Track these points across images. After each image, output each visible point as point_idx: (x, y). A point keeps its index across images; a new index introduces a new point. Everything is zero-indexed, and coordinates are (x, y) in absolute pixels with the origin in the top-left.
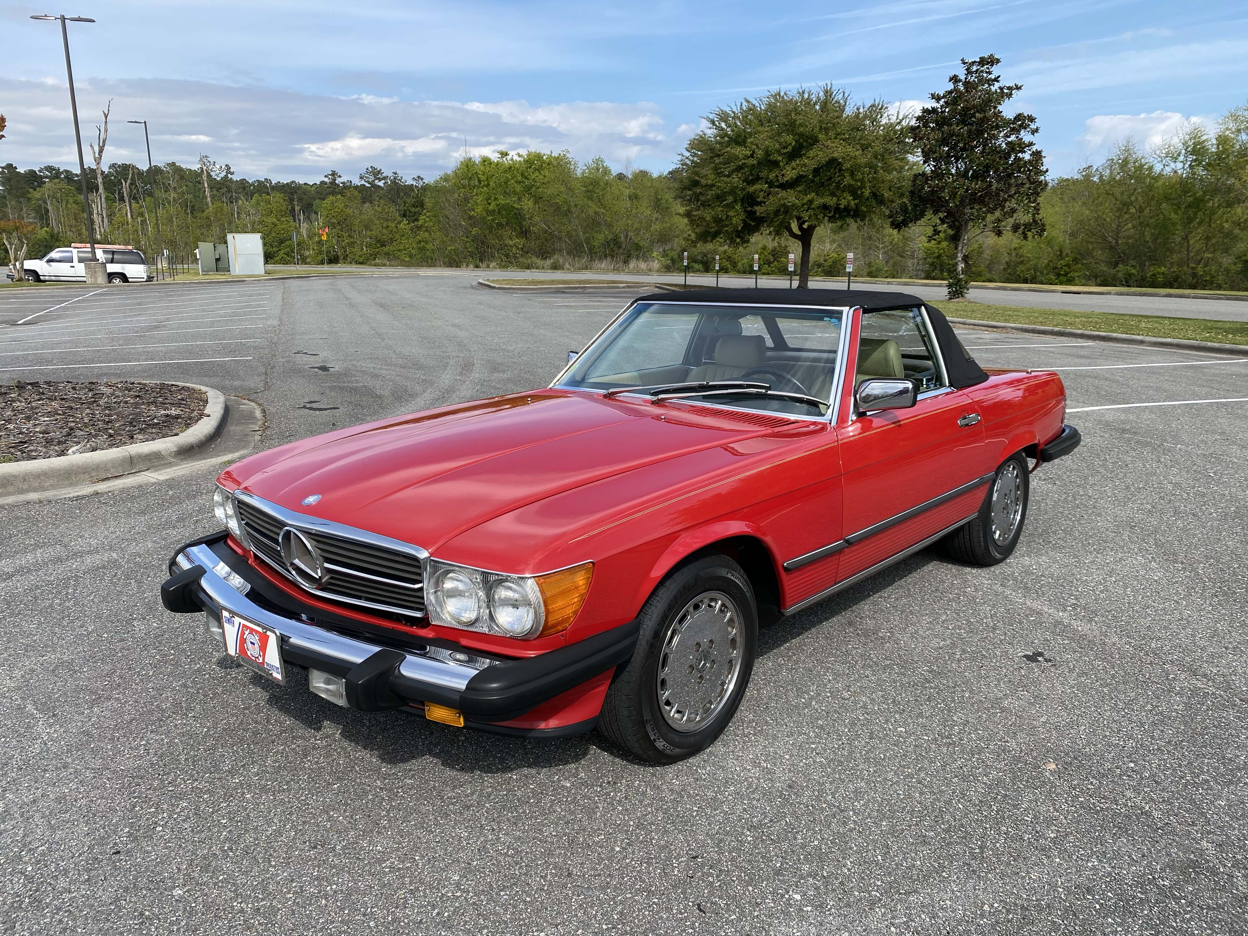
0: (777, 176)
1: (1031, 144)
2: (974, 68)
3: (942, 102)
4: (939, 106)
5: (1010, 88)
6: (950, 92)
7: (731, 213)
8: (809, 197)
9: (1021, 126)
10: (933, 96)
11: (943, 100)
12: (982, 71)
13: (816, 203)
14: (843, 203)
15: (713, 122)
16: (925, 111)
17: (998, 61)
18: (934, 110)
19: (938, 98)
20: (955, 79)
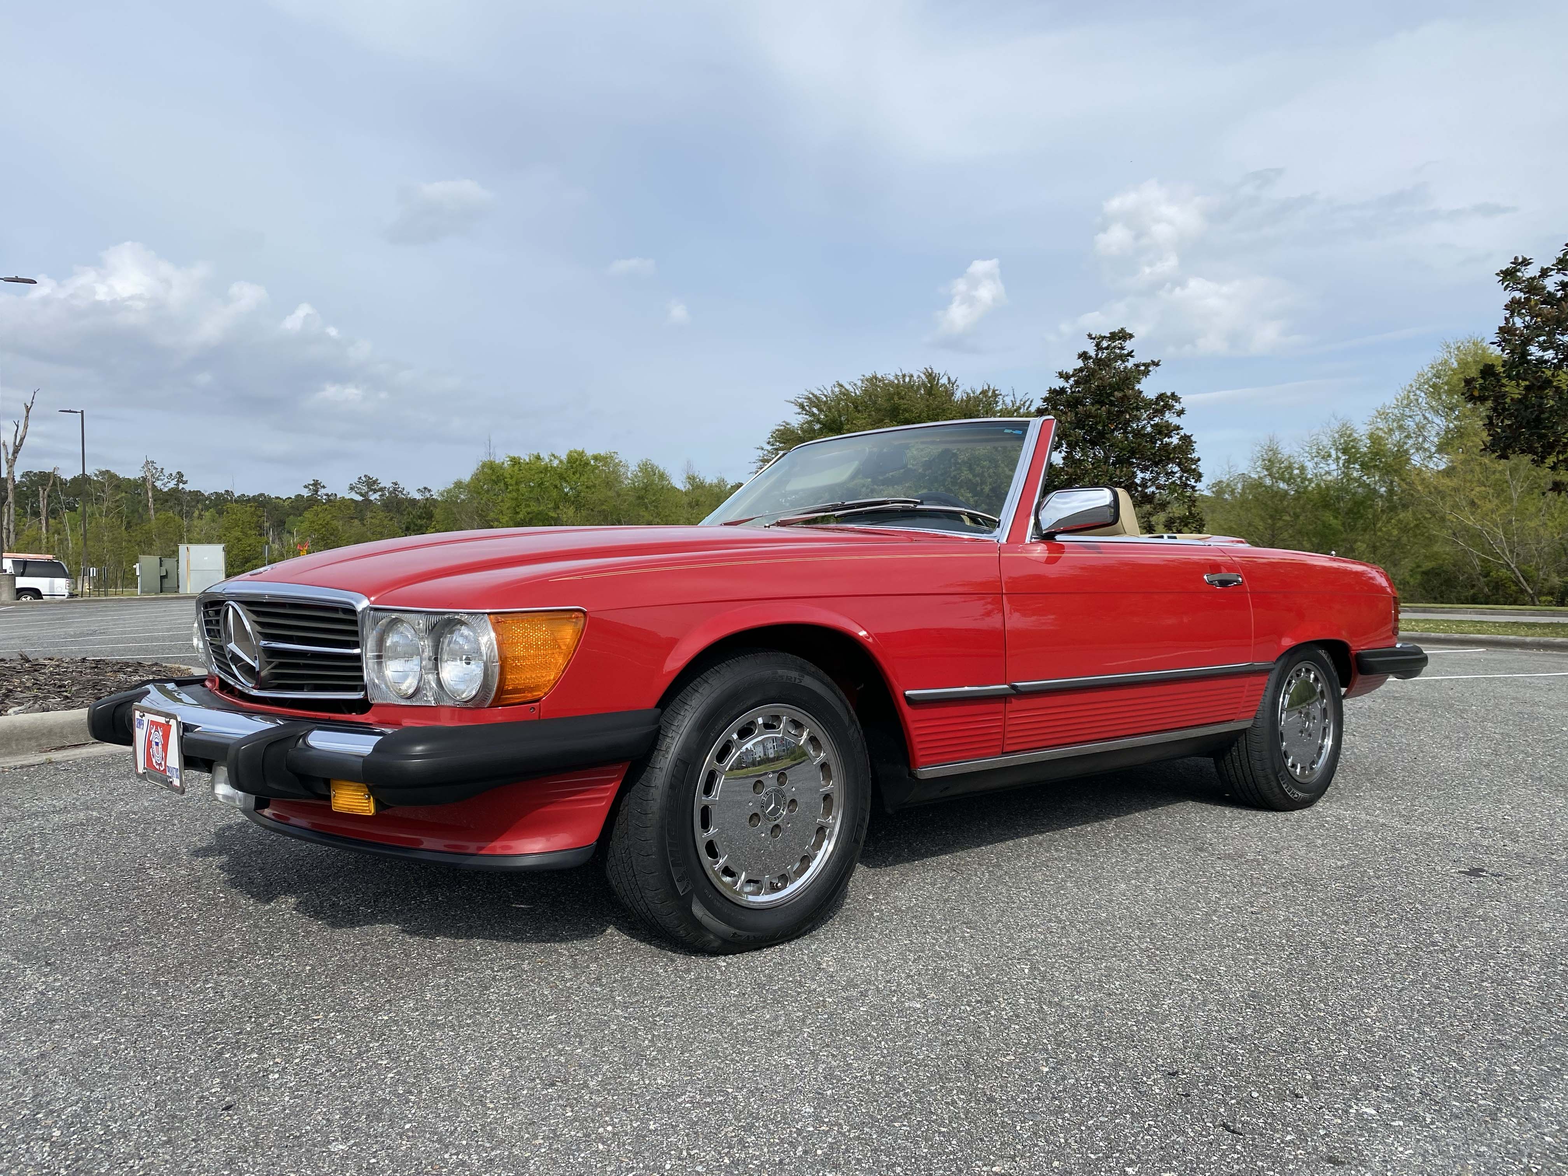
1: (1178, 428)
2: (1105, 344)
3: (1071, 381)
4: (1067, 385)
5: (1147, 365)
6: (1081, 370)
9: (1164, 407)
10: (1061, 375)
11: (1072, 379)
12: (1115, 347)
15: (802, 407)
16: (1052, 391)
17: (1131, 336)
18: (1063, 390)
19: (1066, 377)
20: (1084, 356)
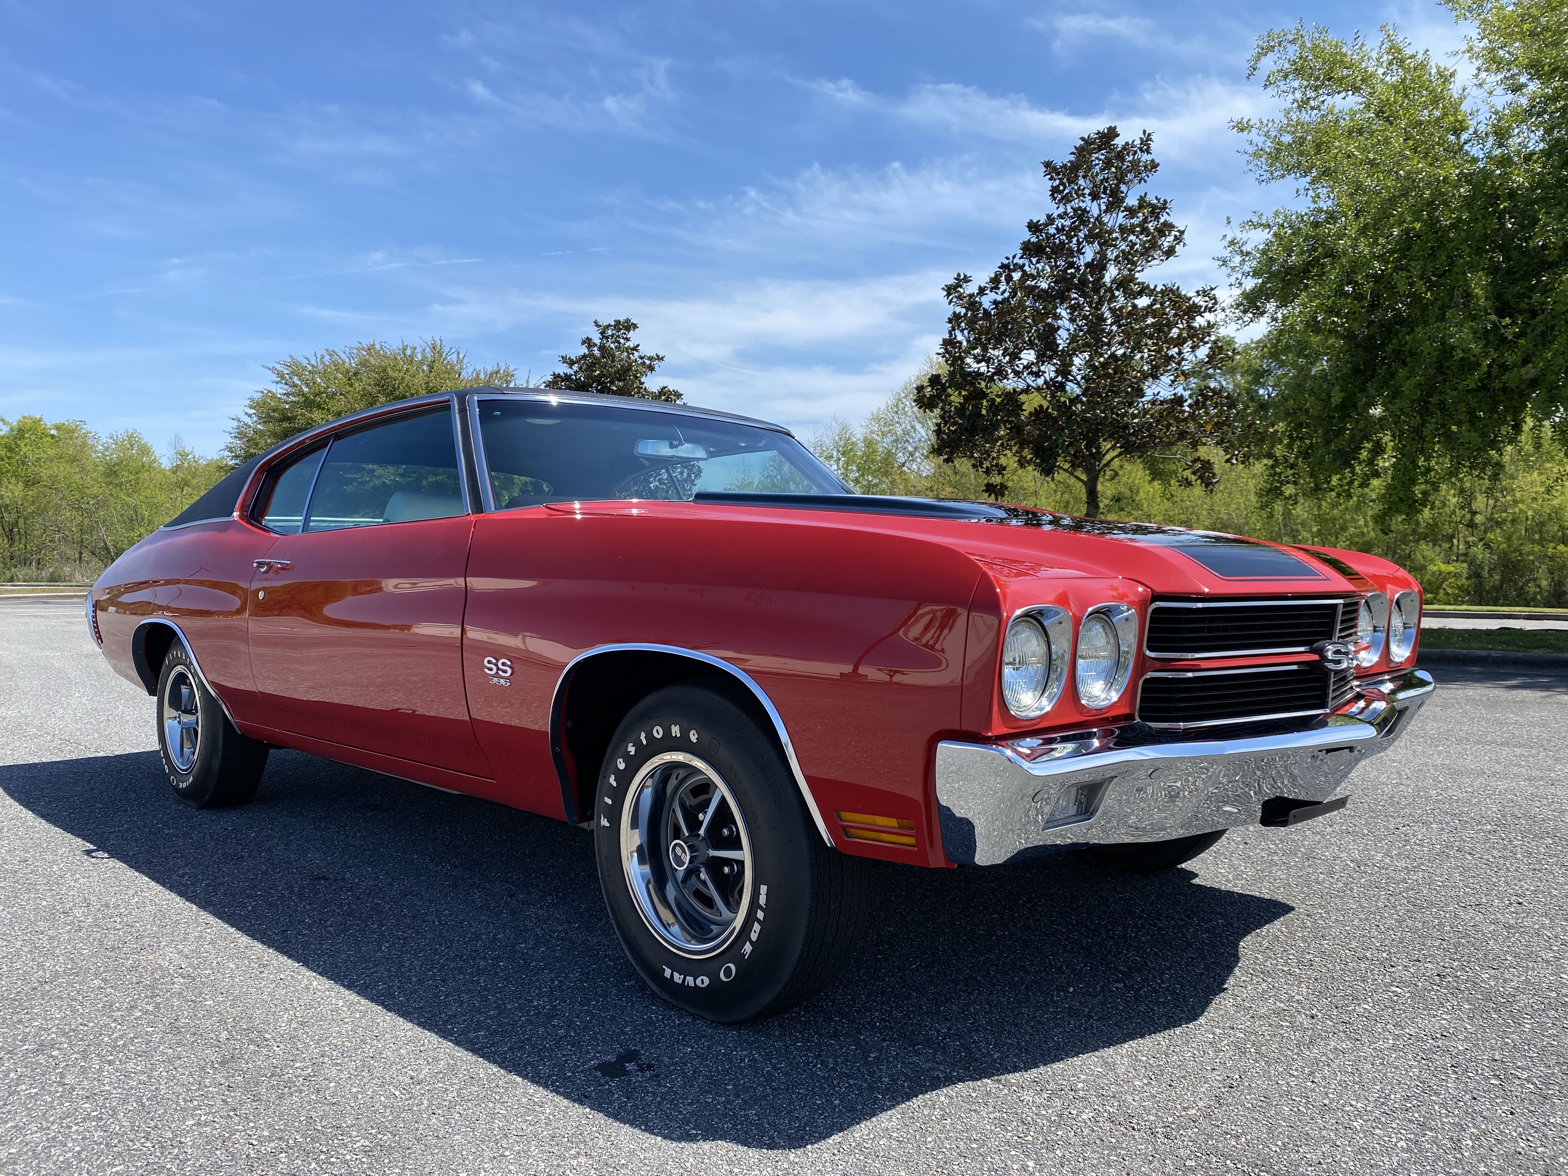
2: (610, 332)
3: (576, 367)
4: (572, 372)
5: (651, 358)
6: (584, 357)
9: (667, 399)
10: (565, 360)
12: (618, 336)
16: (556, 376)
17: (635, 326)
18: (567, 376)
19: (571, 363)
20: (588, 342)
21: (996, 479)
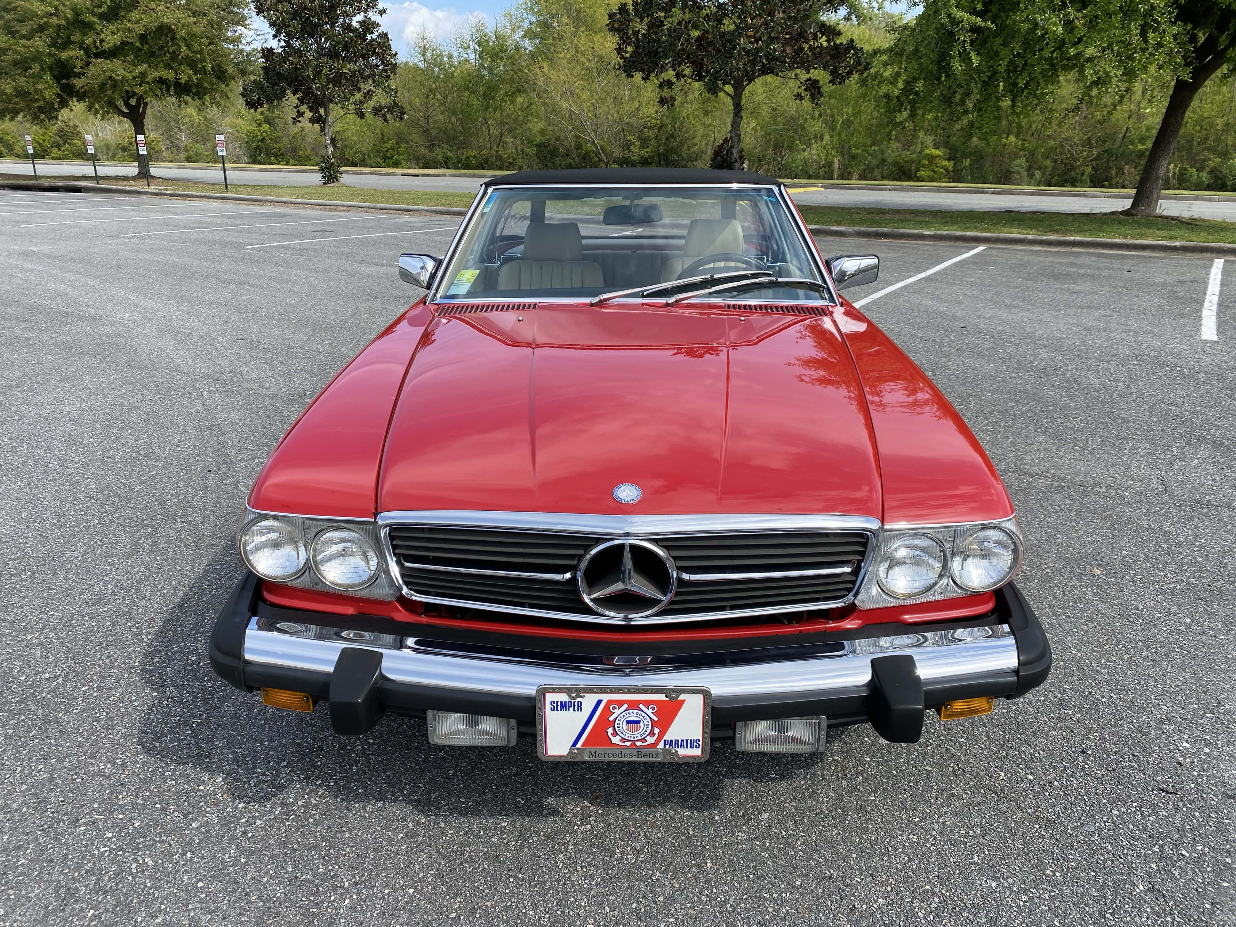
0: (95, 42)
1: (378, 25)
7: (40, 86)
8: (139, 69)
9: (368, 5)
13: (149, 78)
14: (183, 78)
21: (666, 93)
